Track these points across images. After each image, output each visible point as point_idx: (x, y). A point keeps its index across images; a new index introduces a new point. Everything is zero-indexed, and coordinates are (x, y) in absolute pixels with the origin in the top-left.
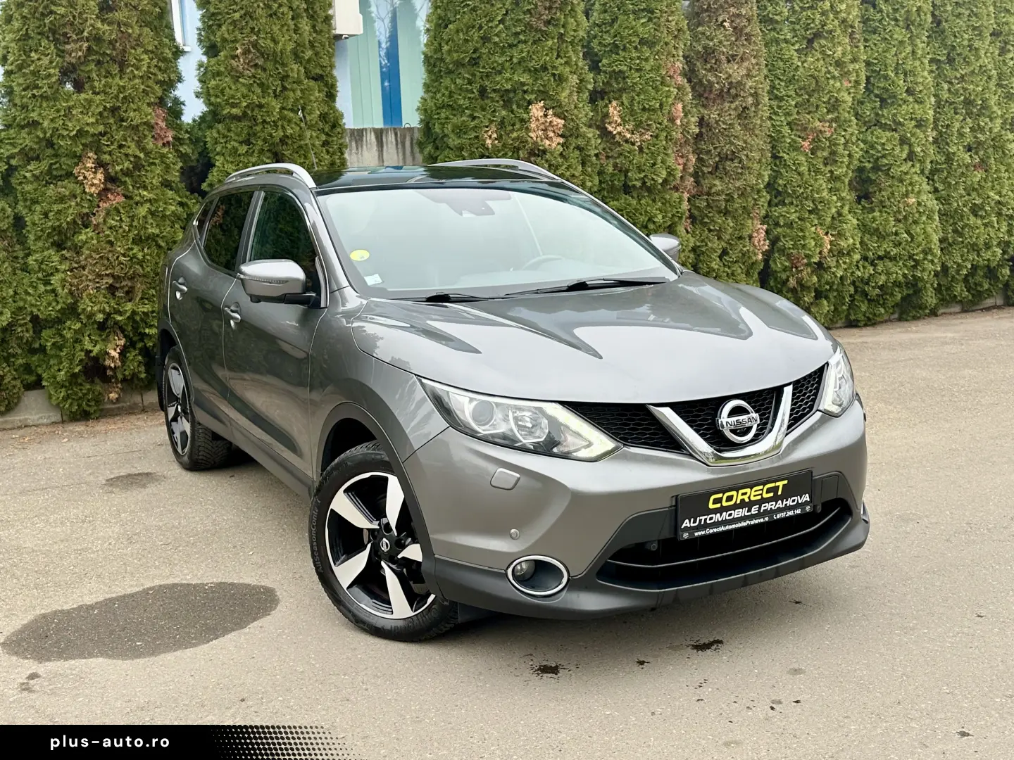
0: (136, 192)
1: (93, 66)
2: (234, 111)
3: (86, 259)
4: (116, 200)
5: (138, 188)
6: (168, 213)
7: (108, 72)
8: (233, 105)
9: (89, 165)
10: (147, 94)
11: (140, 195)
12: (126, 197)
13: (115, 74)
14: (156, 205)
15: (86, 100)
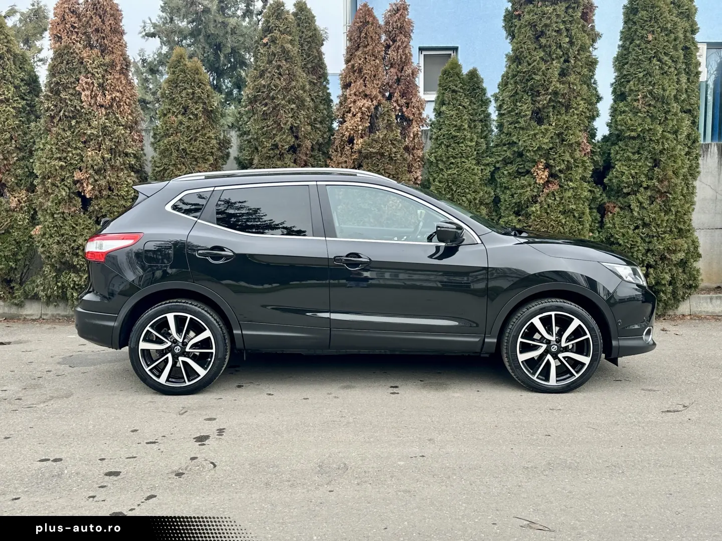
0: (566, 183)
1: (551, 109)
2: (633, 134)
3: (532, 222)
4: (554, 187)
5: (567, 181)
6: (583, 196)
7: (558, 112)
8: (632, 131)
9: (540, 167)
10: (579, 125)
11: (568, 185)
12: (560, 186)
13: (563, 114)
14: (576, 191)
15: (545, 129)
